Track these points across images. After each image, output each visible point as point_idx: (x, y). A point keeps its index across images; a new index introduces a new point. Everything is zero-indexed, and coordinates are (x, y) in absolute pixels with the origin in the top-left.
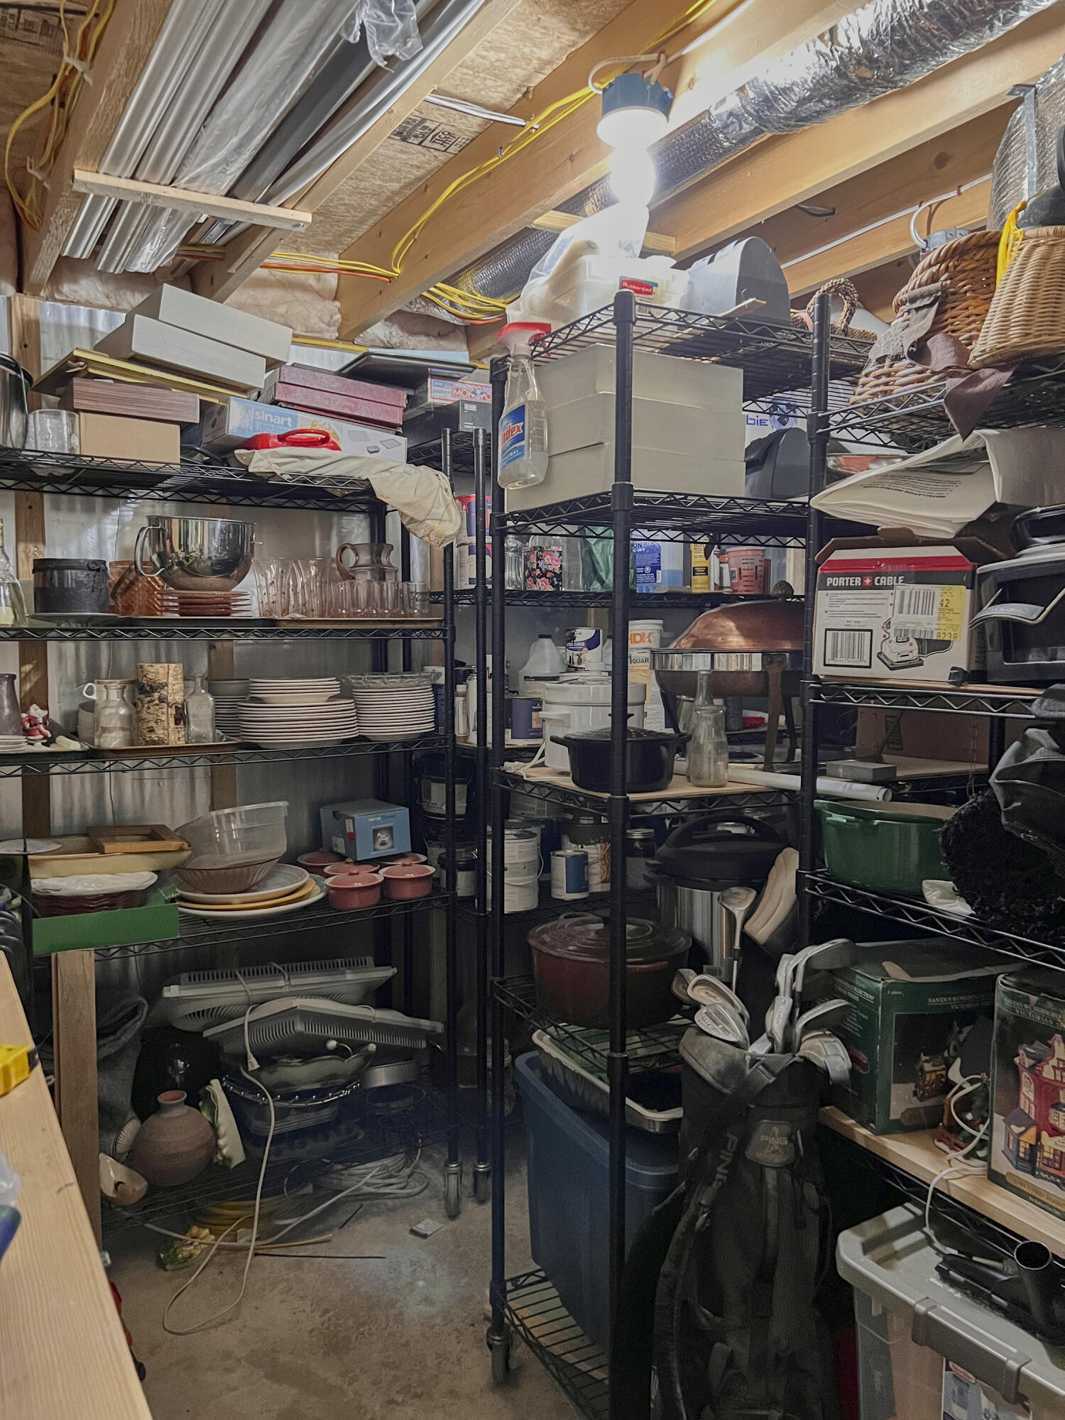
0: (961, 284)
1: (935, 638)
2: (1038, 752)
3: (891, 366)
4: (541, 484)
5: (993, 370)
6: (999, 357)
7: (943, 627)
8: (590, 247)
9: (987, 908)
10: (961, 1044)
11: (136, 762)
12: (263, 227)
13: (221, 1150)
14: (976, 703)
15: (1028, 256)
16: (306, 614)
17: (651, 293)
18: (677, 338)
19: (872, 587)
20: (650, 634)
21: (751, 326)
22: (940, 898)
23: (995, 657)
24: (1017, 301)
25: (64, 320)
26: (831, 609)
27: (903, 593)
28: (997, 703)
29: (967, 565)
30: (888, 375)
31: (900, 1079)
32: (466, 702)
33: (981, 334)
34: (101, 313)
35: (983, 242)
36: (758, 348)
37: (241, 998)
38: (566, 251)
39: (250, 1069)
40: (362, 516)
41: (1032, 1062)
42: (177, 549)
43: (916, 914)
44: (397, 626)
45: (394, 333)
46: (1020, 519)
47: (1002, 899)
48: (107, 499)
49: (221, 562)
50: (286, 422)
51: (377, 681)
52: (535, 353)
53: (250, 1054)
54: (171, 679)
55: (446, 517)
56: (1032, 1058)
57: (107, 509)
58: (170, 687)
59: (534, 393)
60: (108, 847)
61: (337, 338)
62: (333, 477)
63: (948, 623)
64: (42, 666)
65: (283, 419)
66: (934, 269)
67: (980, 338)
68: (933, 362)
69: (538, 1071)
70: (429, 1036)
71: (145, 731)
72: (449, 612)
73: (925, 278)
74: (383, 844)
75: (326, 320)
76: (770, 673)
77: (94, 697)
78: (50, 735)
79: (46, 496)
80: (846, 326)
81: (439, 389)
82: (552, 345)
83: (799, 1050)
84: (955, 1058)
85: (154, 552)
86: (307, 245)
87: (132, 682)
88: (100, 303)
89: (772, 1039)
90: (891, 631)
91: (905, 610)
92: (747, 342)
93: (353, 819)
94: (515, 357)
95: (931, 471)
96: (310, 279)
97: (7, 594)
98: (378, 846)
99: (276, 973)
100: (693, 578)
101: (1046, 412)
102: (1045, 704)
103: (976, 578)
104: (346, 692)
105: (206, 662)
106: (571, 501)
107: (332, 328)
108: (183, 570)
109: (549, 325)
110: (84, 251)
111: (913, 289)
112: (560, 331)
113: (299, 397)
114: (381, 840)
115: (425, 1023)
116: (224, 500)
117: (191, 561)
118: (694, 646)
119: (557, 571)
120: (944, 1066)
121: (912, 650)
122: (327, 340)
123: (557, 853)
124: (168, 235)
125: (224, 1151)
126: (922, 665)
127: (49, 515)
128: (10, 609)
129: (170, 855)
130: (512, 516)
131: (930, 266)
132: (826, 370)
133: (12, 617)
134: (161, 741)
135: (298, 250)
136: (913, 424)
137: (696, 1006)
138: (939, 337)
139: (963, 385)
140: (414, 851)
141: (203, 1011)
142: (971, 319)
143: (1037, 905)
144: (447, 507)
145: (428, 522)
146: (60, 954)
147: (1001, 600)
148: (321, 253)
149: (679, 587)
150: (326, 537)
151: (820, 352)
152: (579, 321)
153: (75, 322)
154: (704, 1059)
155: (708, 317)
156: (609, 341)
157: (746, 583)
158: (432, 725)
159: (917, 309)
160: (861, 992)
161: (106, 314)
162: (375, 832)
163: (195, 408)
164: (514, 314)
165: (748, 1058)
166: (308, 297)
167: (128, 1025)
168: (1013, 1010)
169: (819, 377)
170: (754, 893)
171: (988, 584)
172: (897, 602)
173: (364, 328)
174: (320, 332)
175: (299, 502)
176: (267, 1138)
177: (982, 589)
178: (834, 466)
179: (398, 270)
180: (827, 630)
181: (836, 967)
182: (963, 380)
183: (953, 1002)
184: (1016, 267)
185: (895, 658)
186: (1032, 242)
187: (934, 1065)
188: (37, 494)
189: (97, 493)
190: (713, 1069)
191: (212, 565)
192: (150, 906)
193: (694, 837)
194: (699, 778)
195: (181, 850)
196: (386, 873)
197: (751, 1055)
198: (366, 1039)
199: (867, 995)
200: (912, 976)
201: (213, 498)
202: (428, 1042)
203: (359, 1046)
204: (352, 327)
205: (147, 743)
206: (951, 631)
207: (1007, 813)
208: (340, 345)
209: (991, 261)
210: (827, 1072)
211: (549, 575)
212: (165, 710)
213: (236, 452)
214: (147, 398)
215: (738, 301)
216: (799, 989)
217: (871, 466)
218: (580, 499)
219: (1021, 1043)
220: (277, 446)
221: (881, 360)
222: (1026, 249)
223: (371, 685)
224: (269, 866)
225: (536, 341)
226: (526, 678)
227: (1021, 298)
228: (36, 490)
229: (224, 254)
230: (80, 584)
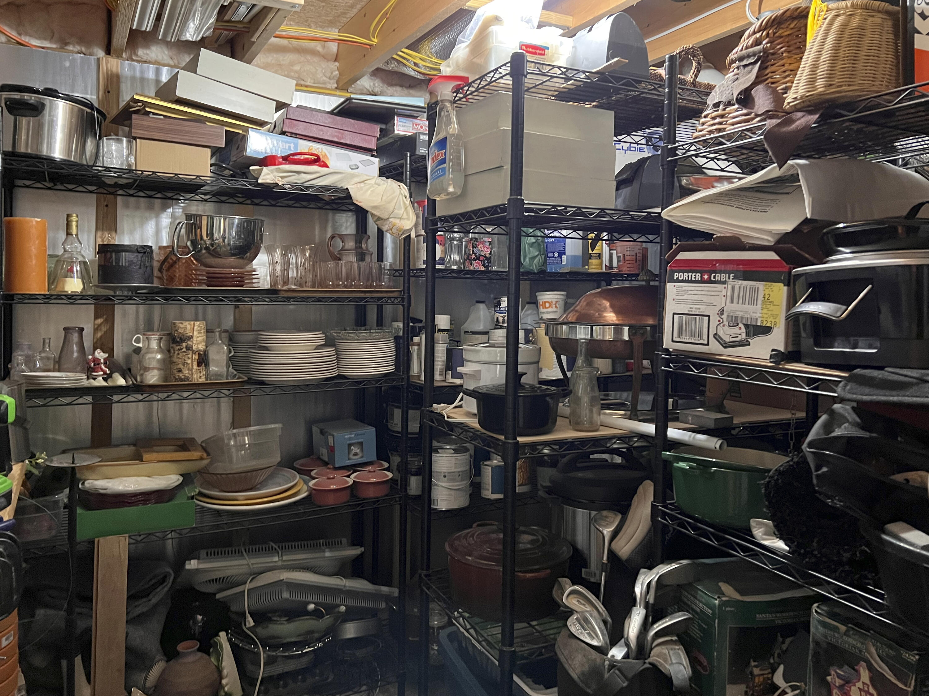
0: (778, 47)
1: (759, 324)
2: (843, 427)
3: (724, 110)
4: (460, 196)
5: (804, 113)
6: (809, 103)
7: (765, 316)
8: (497, 20)
9: (802, 551)
10: (784, 652)
11: (166, 395)
12: (271, 8)
13: (224, 688)
14: (792, 380)
15: (831, 24)
16: (301, 286)
17: (544, 54)
18: (563, 88)
19: (709, 281)
20: (557, 302)
21: (618, 79)
22: (765, 534)
23: (807, 342)
24: (822, 59)
25: (138, 74)
26: (677, 297)
27: (733, 288)
28: (810, 382)
29: (785, 267)
30: (722, 116)
31: (733, 682)
32: (419, 350)
33: (794, 85)
34: (165, 70)
35: (796, 14)
36: (627, 96)
37: (244, 570)
38: (480, 23)
39: (248, 626)
40: (350, 213)
41: (842, 682)
42: (205, 238)
43: (745, 549)
44: (367, 295)
45: (377, 85)
46: (827, 233)
47: (815, 544)
48: (163, 200)
49: (236, 247)
50: (290, 147)
51: (352, 335)
52: (457, 99)
53: (248, 615)
54: (195, 333)
55: (405, 216)
56: (842, 679)
57: (164, 208)
58: (195, 339)
59: (454, 128)
60: (146, 456)
61: (336, 88)
62: (322, 187)
63: (770, 313)
64: (110, 320)
65: (288, 145)
66: (758, 35)
67: (793, 88)
68: (756, 107)
69: (456, 644)
70: (388, 598)
71: (175, 371)
72: (406, 285)
73: (750, 42)
74: (356, 454)
75: (328, 75)
76: (634, 343)
77: (140, 345)
78: (108, 372)
79: (119, 198)
80: (694, 80)
81: (404, 124)
82: (468, 92)
83: (649, 657)
84: (779, 665)
85: (188, 239)
86: (316, 23)
87: (169, 334)
88: (166, 62)
89: (627, 645)
90: (725, 317)
91: (735, 300)
92: (617, 91)
93: (333, 436)
94: (442, 101)
95: (756, 191)
96: (317, 45)
97: (78, 269)
98: (351, 456)
99: (272, 551)
100: (590, 261)
101: (848, 146)
102: (848, 387)
103: (792, 277)
104: (329, 343)
105: (232, 318)
106: (479, 210)
107: (332, 81)
108: (209, 253)
109: (468, 78)
110: (148, 26)
111: (742, 50)
112: (474, 82)
113: (300, 129)
114: (353, 452)
115: (385, 589)
116: (249, 202)
117: (215, 247)
118: (577, 320)
119: (488, 256)
120: (770, 670)
121: (740, 333)
122: (328, 89)
123: (485, 463)
124: (204, 14)
125: (226, 689)
126: (749, 345)
127: (120, 211)
128: (80, 280)
129: (192, 462)
130: (441, 219)
131: (754, 33)
132: (675, 113)
133: (82, 287)
134: (187, 379)
135: (309, 26)
136: (743, 154)
137: (570, 612)
138: (760, 87)
139: (778, 125)
140: (379, 458)
141: (216, 579)
142: (787, 74)
143: (845, 551)
144: (406, 208)
145: (391, 220)
146: (101, 539)
147: (811, 299)
148: (325, 29)
149: (579, 268)
150: (324, 228)
151: (670, 99)
152: (486, 75)
153: (146, 76)
154: (573, 660)
155: (584, 72)
156: (507, 89)
157: (629, 265)
158: (393, 367)
159: (745, 66)
160: (701, 605)
161: (168, 70)
162: (350, 445)
163: (222, 137)
164: (446, 69)
165: (607, 663)
166: (316, 59)
167: (158, 590)
168: (826, 637)
169: (669, 117)
170: (619, 517)
171: (800, 284)
172: (729, 294)
173: (354, 80)
174: (324, 83)
175: (304, 203)
176: (258, 679)
177: (797, 287)
178: (686, 184)
179: (376, 40)
180: (674, 314)
181: (682, 583)
182: (779, 121)
183: (778, 619)
184: (821, 32)
185: (727, 339)
186: (834, 13)
187: (761, 670)
188: (112, 196)
189: (156, 196)
190: (578, 671)
191: (231, 249)
192: (175, 502)
193: (579, 465)
194: (578, 423)
195: (202, 459)
196: (355, 477)
197: (609, 660)
198: (338, 602)
199: (706, 609)
200: (742, 593)
201: (241, 200)
202: (387, 604)
203: (331, 608)
204: (346, 81)
205: (176, 380)
206: (771, 319)
207: (817, 476)
208: (338, 93)
209: (803, 29)
210: (671, 679)
211: (481, 258)
212: (190, 356)
213: (251, 168)
214: (187, 129)
215: (607, 61)
216: (652, 601)
217: (716, 184)
218: (485, 209)
219: (832, 664)
220: (280, 164)
221: (716, 105)
222: (829, 18)
223: (348, 338)
224: (269, 472)
225: (457, 90)
226: (465, 332)
227: (825, 56)
228: (111, 194)
229: (248, 28)
230: (131, 263)
